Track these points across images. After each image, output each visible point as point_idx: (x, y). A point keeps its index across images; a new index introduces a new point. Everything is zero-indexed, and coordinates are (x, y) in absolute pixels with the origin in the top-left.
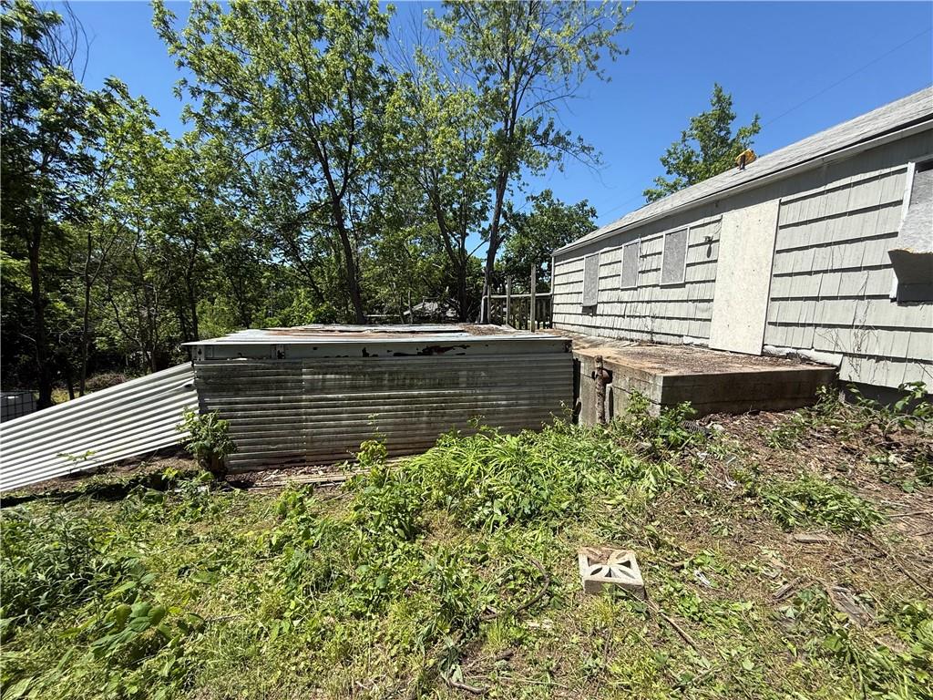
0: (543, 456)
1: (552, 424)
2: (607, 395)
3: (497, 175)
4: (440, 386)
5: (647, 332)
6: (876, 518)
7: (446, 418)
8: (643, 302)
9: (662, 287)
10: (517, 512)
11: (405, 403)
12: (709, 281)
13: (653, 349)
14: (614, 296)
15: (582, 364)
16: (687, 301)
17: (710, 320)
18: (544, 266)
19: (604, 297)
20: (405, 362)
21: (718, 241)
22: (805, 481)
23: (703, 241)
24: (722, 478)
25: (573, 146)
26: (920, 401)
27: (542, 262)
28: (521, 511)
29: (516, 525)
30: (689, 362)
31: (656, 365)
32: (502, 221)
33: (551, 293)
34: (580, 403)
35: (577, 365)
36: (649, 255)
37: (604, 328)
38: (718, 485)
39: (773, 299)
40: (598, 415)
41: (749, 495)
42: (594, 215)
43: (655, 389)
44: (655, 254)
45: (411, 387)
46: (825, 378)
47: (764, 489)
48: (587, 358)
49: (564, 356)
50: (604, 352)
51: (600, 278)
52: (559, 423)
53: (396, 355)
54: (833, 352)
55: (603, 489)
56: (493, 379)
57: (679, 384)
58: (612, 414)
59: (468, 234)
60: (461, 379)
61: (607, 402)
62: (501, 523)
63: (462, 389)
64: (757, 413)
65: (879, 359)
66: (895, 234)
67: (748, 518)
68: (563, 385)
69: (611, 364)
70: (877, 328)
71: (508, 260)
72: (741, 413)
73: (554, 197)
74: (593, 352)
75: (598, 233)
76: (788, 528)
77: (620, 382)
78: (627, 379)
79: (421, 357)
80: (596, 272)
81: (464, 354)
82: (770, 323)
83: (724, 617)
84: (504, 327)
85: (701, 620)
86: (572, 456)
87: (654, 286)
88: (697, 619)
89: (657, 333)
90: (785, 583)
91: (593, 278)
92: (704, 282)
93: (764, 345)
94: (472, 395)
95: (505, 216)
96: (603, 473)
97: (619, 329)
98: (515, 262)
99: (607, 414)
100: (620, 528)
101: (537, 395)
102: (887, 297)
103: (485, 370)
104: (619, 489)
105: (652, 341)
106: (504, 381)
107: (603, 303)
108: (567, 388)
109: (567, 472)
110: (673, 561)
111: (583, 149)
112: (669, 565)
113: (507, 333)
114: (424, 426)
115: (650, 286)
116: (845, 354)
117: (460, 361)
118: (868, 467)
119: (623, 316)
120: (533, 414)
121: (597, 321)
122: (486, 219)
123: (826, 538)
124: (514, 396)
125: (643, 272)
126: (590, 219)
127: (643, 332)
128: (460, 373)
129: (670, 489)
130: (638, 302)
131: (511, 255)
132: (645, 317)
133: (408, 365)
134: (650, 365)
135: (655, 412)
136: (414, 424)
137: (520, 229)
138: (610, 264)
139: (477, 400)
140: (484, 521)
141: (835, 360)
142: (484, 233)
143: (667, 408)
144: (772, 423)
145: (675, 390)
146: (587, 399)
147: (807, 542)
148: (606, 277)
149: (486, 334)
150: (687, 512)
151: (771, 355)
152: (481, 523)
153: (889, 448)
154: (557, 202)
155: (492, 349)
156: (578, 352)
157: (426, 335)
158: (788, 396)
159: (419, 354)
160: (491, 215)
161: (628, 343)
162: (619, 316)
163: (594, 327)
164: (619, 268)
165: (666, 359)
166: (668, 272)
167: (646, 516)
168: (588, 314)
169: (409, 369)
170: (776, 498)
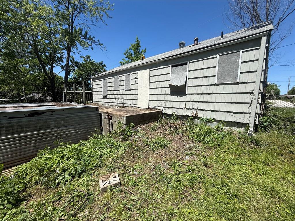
0: (88, 149)
1: (92, 136)
2: (111, 124)
3: (67, 45)
4: (40, 129)
5: (122, 104)
6: (169, 143)
7: (44, 143)
8: (120, 95)
9: (125, 90)
10: (76, 173)
11: (19, 140)
12: (136, 89)
13: (123, 109)
14: (112, 92)
15: (102, 115)
16: (132, 94)
17: (137, 100)
18: (89, 82)
19: (109, 93)
20: (17, 121)
21: (138, 78)
22: (157, 138)
23: (134, 78)
24: (141, 142)
25: (96, 42)
26: (175, 116)
27: (88, 80)
28: (77, 173)
29: (76, 178)
30: (132, 111)
31: (124, 113)
32: (70, 63)
33: (92, 91)
34: (103, 128)
35: (101, 115)
36: (121, 81)
37: (110, 103)
38: (140, 144)
39: (150, 94)
40: (108, 130)
41: (146, 145)
42: (105, 67)
43: (124, 120)
44: (123, 81)
45: (22, 132)
46: (160, 113)
47: (149, 143)
48: (104, 112)
49: (97, 112)
50: (109, 110)
51: (108, 87)
52: (95, 135)
53: (10, 118)
54: (161, 107)
55: (109, 155)
56: (67, 123)
57: (130, 118)
58: (112, 129)
59: (55, 67)
60: (51, 125)
61: (111, 126)
62: (69, 180)
63: (52, 129)
64: (148, 123)
65: (169, 108)
66: (169, 80)
67: (146, 151)
68: (97, 122)
69: (111, 114)
70: (168, 101)
71: (74, 78)
72: (145, 124)
73: (91, 58)
74: (106, 110)
75: (106, 72)
76: (154, 151)
77: (114, 119)
78: (116, 118)
79: (27, 118)
80: (106, 85)
81: (52, 115)
82: (150, 100)
83: (141, 181)
84: (73, 103)
85: (135, 185)
86: (99, 146)
87: (123, 90)
88: (134, 185)
89: (125, 104)
90: (154, 165)
91: (105, 87)
92: (135, 89)
93: (149, 106)
94: (58, 131)
95: (71, 61)
96: (109, 149)
97: (114, 103)
98: (77, 79)
99: (111, 130)
100: (113, 166)
101: (87, 127)
102: (169, 94)
103: (63, 120)
104: (114, 153)
105: (124, 106)
106: (72, 124)
107: (109, 95)
108: (98, 123)
109: (97, 152)
110: (129, 170)
111: (100, 44)
112: (127, 172)
113: (74, 105)
114: (32, 148)
115: (122, 90)
116: (163, 107)
117: (50, 117)
118: (168, 132)
119: (115, 99)
120: (86, 134)
121: (108, 100)
122: (63, 61)
123: (161, 151)
124: (78, 129)
125: (120, 86)
126: (104, 68)
127: (121, 103)
128: (51, 123)
129: (128, 149)
130: (119, 94)
131: (76, 77)
132: (121, 99)
133: (19, 122)
134: (122, 113)
135: (124, 127)
136: (26, 148)
137: (78, 68)
138: (110, 82)
139: (60, 133)
140: (61, 182)
141: (161, 108)
142: (62, 67)
143: (127, 125)
144: (151, 125)
145: (129, 120)
146: (105, 126)
147: (158, 153)
148: (110, 87)
149: (64, 106)
150: (132, 154)
151: (151, 108)
152: (59, 183)
153: (171, 127)
154: (92, 60)
155: (66, 112)
156: (101, 111)
157: (32, 108)
158: (154, 118)
159: (26, 116)
160: (65, 60)
161: (117, 107)
162: (114, 99)
163: (107, 102)
164: (113, 84)
165: (127, 111)
166: (126, 86)
167: (122, 159)
168: (105, 98)
169: (20, 124)
170: (151, 144)
